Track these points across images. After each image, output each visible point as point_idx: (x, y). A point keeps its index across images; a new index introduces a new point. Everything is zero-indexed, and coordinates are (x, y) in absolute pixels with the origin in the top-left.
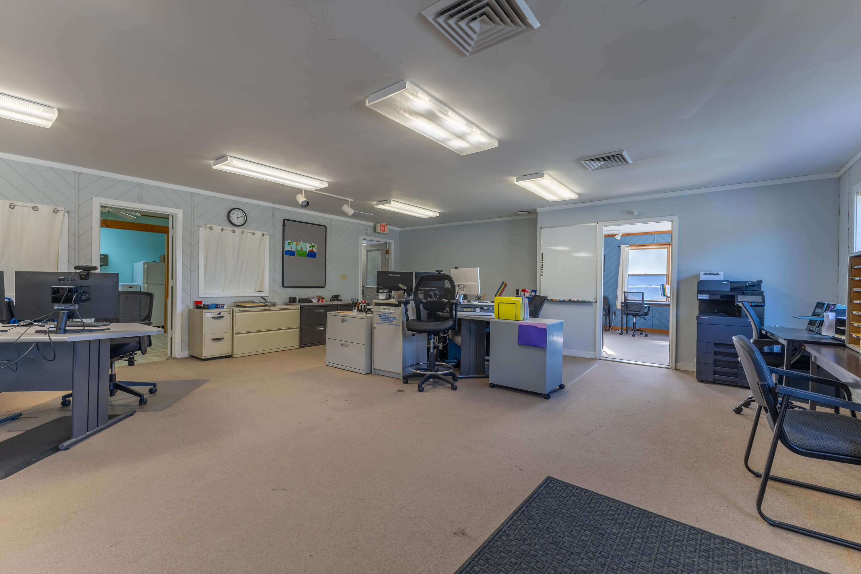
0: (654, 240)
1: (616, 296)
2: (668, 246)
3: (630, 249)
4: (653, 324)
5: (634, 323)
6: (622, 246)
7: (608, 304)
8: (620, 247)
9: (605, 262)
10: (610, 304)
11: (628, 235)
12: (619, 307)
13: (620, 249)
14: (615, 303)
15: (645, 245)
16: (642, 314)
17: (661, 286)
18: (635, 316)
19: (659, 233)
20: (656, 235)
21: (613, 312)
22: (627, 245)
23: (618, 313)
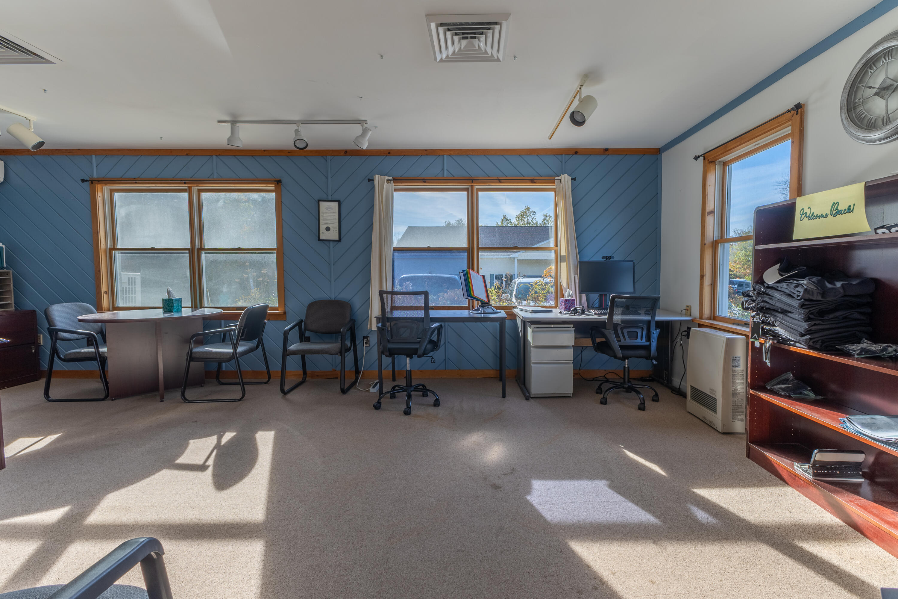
0: (443, 169)
1: (367, 300)
2: (466, 185)
3: (396, 190)
4: (445, 360)
5: (407, 371)
6: (377, 178)
7: (351, 320)
8: (372, 180)
9: (342, 218)
10: (355, 321)
11: (389, 153)
12: (374, 326)
13: (374, 187)
14: (367, 318)
15: (424, 181)
16: (425, 350)
17: (462, 274)
18: (411, 353)
19: (452, 153)
20: (445, 157)
21: (364, 337)
22: (387, 178)
23: (374, 339)
